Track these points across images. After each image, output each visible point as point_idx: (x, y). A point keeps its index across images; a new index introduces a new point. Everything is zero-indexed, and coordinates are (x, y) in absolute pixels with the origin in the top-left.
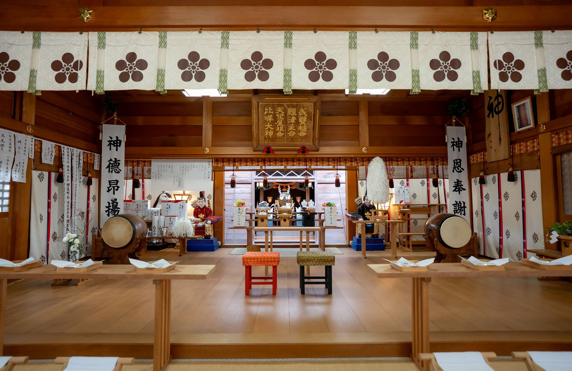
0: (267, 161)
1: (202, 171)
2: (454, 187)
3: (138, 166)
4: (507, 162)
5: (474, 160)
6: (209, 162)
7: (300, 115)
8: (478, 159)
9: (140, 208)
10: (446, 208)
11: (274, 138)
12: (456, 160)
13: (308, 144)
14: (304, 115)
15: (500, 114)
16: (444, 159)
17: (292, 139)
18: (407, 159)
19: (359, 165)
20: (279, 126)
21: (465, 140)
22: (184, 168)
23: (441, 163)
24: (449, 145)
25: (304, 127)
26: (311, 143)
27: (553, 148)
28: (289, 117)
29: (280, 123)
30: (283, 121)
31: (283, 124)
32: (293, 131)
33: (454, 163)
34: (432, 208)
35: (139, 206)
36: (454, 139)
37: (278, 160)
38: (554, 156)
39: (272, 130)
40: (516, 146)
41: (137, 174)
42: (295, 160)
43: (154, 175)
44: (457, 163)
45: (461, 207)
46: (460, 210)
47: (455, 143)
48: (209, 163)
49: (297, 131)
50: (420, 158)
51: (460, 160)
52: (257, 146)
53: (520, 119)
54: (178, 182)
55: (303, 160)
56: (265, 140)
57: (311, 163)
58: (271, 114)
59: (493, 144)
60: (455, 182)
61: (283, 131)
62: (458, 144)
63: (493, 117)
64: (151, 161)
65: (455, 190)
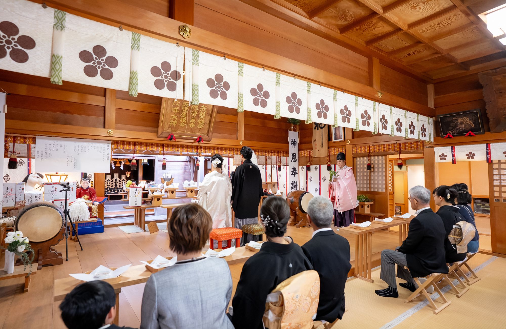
0: (165, 146)
1: (101, 152)
2: (292, 171)
3: (14, 142)
4: (326, 159)
5: (302, 155)
6: (109, 143)
7: (201, 110)
8: (306, 154)
9: (12, 192)
10: (278, 185)
11: (176, 128)
12: (293, 154)
13: (203, 135)
14: (204, 111)
15: (323, 129)
16: (286, 152)
17: (192, 130)
18: (264, 151)
19: (235, 153)
20: (183, 118)
21: (298, 141)
22: (80, 149)
23: (282, 155)
24: (290, 143)
25: (203, 120)
26: (206, 135)
27: (353, 154)
28: (192, 111)
29: (184, 115)
30: (186, 114)
31: (186, 116)
32: (193, 123)
33: (292, 156)
34: (268, 185)
35: (9, 190)
36: (292, 140)
37: (175, 146)
38: (353, 158)
39: (176, 121)
40: (332, 150)
41: (14, 152)
42: (189, 147)
43: (40, 154)
44: (294, 155)
45: (295, 185)
46: (295, 187)
47: (293, 143)
48: (108, 145)
49: (196, 123)
50: (272, 151)
51: (295, 154)
52: (162, 133)
53: (335, 134)
54: (73, 163)
55: (195, 147)
56: (169, 128)
57: (201, 150)
58: (178, 106)
59: (317, 147)
60: (292, 169)
61: (186, 122)
62: (294, 143)
63: (318, 129)
64: (35, 138)
65: (292, 174)
